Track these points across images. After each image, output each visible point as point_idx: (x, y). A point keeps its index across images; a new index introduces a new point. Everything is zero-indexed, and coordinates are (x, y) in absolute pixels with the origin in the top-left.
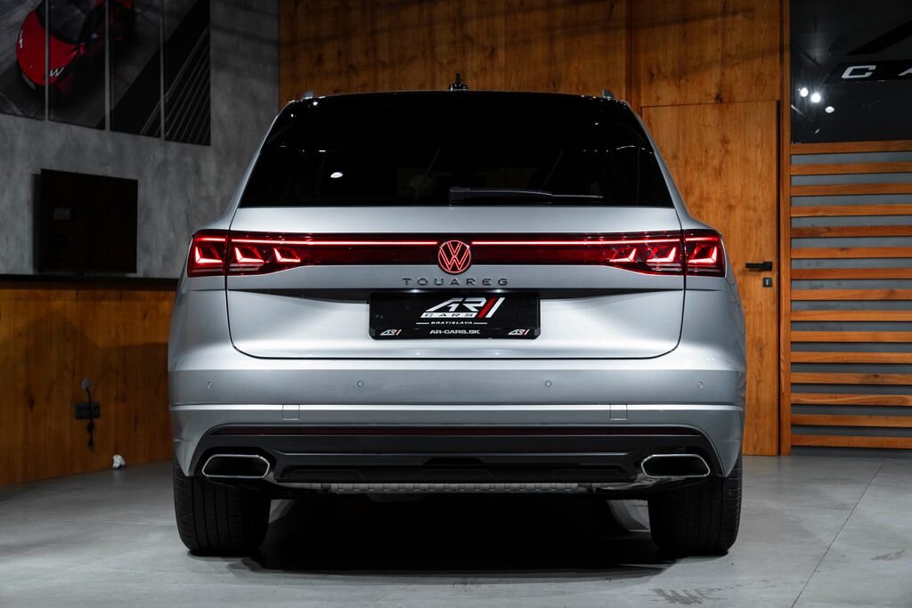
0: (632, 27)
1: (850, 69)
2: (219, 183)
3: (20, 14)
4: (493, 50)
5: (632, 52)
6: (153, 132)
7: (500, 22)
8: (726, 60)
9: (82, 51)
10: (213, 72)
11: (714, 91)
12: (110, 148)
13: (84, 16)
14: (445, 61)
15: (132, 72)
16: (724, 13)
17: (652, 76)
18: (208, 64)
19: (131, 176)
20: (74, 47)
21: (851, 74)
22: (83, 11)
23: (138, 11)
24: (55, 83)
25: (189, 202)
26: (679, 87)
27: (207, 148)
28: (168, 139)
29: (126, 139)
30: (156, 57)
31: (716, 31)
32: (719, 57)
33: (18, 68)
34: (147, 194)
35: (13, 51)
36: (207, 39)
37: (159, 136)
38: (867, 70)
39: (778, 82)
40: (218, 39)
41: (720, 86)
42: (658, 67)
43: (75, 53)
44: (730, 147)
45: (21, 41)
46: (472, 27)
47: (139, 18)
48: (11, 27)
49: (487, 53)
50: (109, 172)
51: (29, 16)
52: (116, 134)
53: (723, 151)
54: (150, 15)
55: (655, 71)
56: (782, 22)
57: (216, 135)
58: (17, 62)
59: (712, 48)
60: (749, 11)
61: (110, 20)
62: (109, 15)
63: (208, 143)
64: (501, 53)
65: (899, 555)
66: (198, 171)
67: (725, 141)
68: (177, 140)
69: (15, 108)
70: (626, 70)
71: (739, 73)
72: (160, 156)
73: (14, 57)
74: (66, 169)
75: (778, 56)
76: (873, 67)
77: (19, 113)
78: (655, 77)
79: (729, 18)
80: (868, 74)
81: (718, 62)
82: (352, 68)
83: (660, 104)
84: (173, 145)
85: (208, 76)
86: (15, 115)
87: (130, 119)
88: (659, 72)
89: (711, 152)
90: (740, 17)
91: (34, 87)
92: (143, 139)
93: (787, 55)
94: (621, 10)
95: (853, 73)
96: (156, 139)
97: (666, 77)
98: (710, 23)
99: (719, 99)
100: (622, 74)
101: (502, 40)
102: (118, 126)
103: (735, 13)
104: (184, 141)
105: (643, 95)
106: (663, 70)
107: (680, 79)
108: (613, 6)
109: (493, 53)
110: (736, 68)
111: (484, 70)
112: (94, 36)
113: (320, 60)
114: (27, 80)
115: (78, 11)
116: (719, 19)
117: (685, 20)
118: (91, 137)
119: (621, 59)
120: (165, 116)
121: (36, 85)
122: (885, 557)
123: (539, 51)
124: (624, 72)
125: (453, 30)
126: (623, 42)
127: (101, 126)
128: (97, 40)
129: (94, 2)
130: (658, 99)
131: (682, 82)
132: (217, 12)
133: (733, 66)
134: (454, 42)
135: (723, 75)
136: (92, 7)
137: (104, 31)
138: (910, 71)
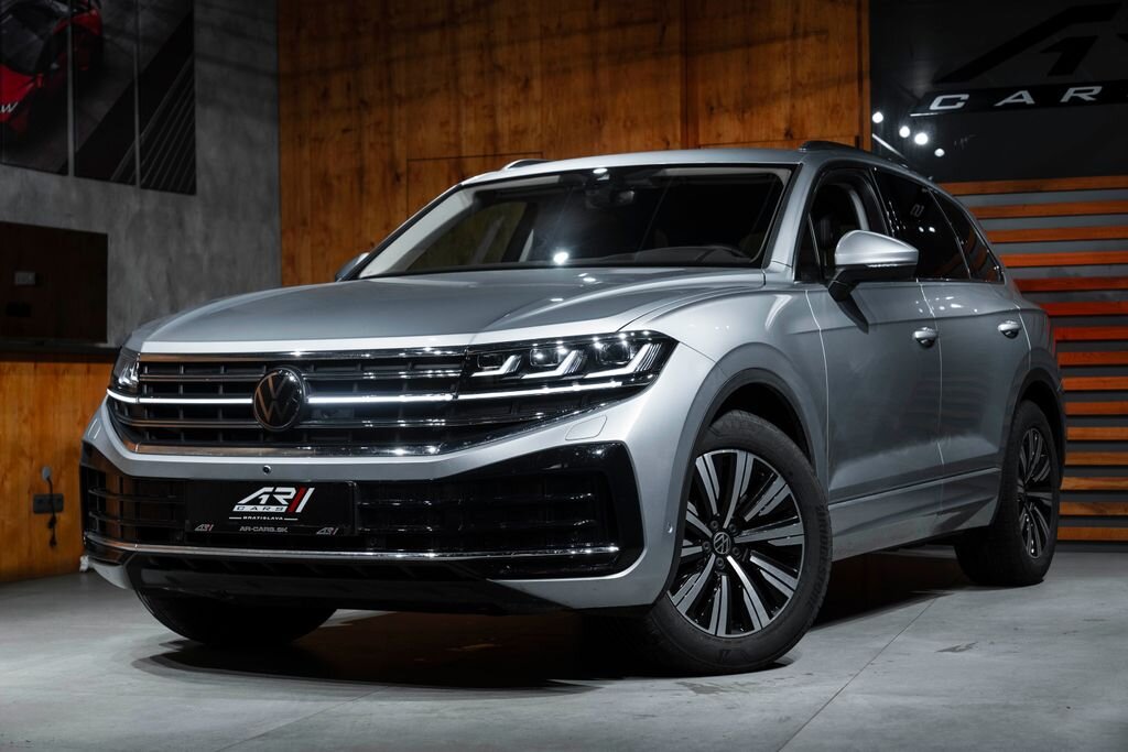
0: (689, 51)
1: (939, 99)
2: (207, 239)
4: (527, 80)
5: (688, 80)
6: (126, 178)
7: (534, 48)
8: (797, 89)
9: (39, 84)
10: (198, 109)
11: (782, 126)
12: (74, 196)
13: (41, 43)
14: (471, 94)
15: (101, 108)
16: (794, 36)
17: (712, 109)
18: (192, 99)
19: (99, 229)
20: (31, 78)
21: (940, 105)
22: (41, 37)
23: (107, 36)
24: (7, 119)
25: (170, 260)
26: (742, 121)
27: (192, 198)
28: (145, 187)
29: (94, 186)
30: (129, 91)
31: (785, 57)
32: (789, 87)
34: (120, 252)
36: (191, 71)
37: (133, 183)
38: (959, 100)
39: (856, 112)
40: (204, 71)
41: (791, 121)
42: (719, 99)
43: (31, 85)
46: (502, 54)
47: (108, 45)
49: (520, 85)
50: (75, 225)
52: (82, 180)
54: (125, 43)
55: (715, 104)
56: (860, 44)
57: (202, 182)
59: (780, 76)
60: (822, 33)
61: (73, 47)
62: (73, 43)
63: (192, 191)
64: (536, 84)
66: (181, 224)
68: (155, 188)
70: (681, 101)
71: (812, 105)
72: (136, 207)
74: (21, 221)
75: (856, 84)
76: (965, 97)
78: (715, 111)
79: (800, 42)
80: (960, 105)
81: (787, 92)
82: (364, 104)
83: (722, 140)
84: (150, 193)
85: (193, 112)
87: (100, 163)
88: (720, 105)
90: (812, 39)
92: (114, 187)
93: (867, 84)
94: (674, 32)
95: (943, 103)
96: (130, 188)
97: (727, 111)
98: (777, 47)
99: (789, 134)
100: (677, 107)
101: (537, 69)
102: (82, 172)
103: (806, 35)
104: (164, 189)
105: (701, 131)
106: (724, 102)
107: (743, 112)
108: (664, 28)
109: (527, 85)
110: (808, 98)
111: (516, 104)
112: (55, 66)
113: (325, 95)
115: (35, 37)
116: (788, 43)
117: (748, 43)
118: (51, 183)
119: (675, 91)
120: (141, 161)
123: (580, 82)
124: (678, 105)
125: (481, 58)
126: (678, 70)
127: (63, 171)
128: (58, 69)
129: (54, 26)
130: (719, 135)
131: (746, 116)
132: (204, 39)
133: (804, 97)
134: (482, 73)
135: (793, 107)
136: (52, 32)
137: (66, 59)
138: (1009, 100)
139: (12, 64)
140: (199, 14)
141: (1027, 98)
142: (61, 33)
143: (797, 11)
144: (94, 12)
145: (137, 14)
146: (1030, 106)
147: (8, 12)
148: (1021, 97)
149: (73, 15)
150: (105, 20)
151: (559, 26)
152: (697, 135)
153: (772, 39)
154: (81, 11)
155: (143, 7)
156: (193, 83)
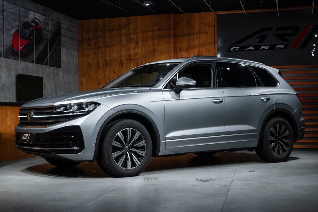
0: (175, 36)
1: (233, 48)
2: (63, 78)
3: (13, 32)
4: (138, 42)
5: (175, 43)
6: (46, 64)
7: (139, 35)
8: (200, 45)
10: (62, 48)
11: (197, 53)
12: (35, 68)
13: (29, 32)
14: (124, 45)
15: (41, 48)
16: (200, 33)
17: (181, 50)
18: (60, 46)
19: (40, 76)
20: (26, 41)
22: (29, 31)
23: (43, 31)
24: (22, 50)
25: (56, 83)
26: (188, 52)
27: (60, 68)
28: (50, 66)
29: (40, 66)
30: (47, 44)
31: (197, 38)
32: (198, 45)
33: (12, 46)
34: (45, 81)
35: (11, 41)
36: (60, 37)
37: (48, 65)
38: (237, 48)
39: (214, 51)
40: (63, 39)
41: (199, 52)
42: (182, 47)
43: (27, 42)
45: (13, 39)
46: (132, 36)
47: (43, 33)
48: (10, 35)
49: (136, 43)
50: (35, 75)
51: (15, 32)
52: (37, 64)
54: (46, 32)
55: (181, 48)
56: (215, 35)
57: (62, 65)
59: (196, 42)
60: (206, 33)
61: (35, 33)
63: (60, 67)
64: (140, 43)
65: (254, 171)
66: (58, 75)
68: (53, 66)
69: (12, 57)
71: (204, 49)
72: (48, 71)
73: (11, 43)
74: (24, 74)
75: (214, 44)
76: (238, 48)
77: (13, 58)
79: (201, 34)
80: (237, 50)
81: (198, 46)
82: (99, 47)
83: (183, 57)
84: (51, 67)
85: (61, 49)
86: (11, 59)
87: (40, 61)
88: (182, 49)
90: (204, 34)
91: (16, 51)
92: (44, 66)
94: (172, 32)
95: (234, 49)
96: (47, 66)
97: (184, 50)
98: (196, 36)
100: (173, 49)
101: (140, 40)
102: (37, 63)
103: (202, 33)
104: (54, 67)
105: (178, 55)
106: (183, 48)
107: (188, 50)
108: (170, 31)
110: (203, 47)
111: (135, 48)
112: (32, 38)
113: (90, 45)
114: (14, 49)
115: (27, 31)
116: (198, 35)
117: (189, 35)
118: (30, 65)
119: (172, 45)
120: (50, 60)
122: (251, 171)
123: (150, 43)
125: (127, 37)
126: (173, 40)
127: (33, 62)
128: (30, 37)
129: (31, 28)
130: (182, 56)
131: (189, 51)
132: (63, 32)
133: (202, 47)
134: (127, 40)
135: (199, 49)
136: (31, 30)
137: (34, 36)
138: (248, 49)
139: (23, 37)
140: (62, 26)
141: (253, 48)
142: (33, 30)
143: (200, 28)
144: (40, 25)
145: (49, 26)
146: (253, 50)
147: (22, 25)
148: (251, 48)
149: (35, 26)
150: (42, 27)
151: (145, 30)
152: (177, 56)
153: (194, 34)
154: (37, 25)
155: (50, 24)
156: (60, 42)
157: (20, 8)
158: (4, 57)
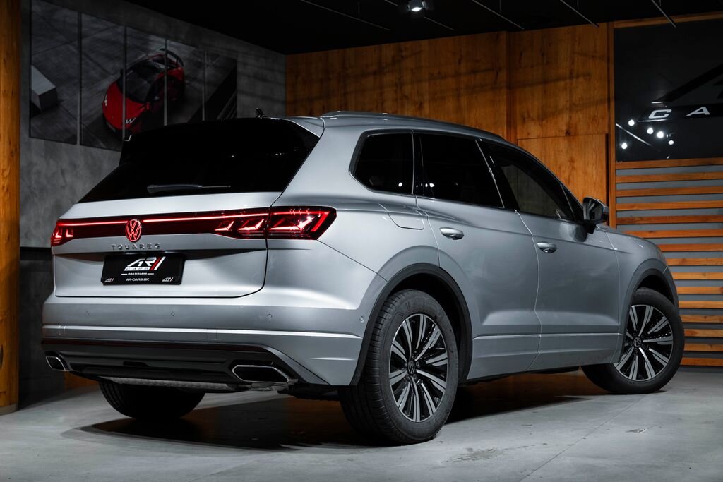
0: (511, 87)
1: (654, 112)
3: (106, 84)
4: (421, 104)
5: (511, 104)
7: (425, 85)
8: (572, 107)
9: (148, 108)
11: (564, 128)
13: (149, 86)
16: (571, 77)
17: (524, 119)
18: (235, 115)
20: (142, 105)
21: (655, 116)
22: (149, 82)
23: (187, 81)
24: (130, 128)
26: (541, 125)
30: (200, 110)
31: (566, 89)
32: (568, 106)
33: (104, 119)
35: (101, 106)
36: (235, 99)
38: (665, 113)
40: (242, 99)
41: (569, 125)
42: (528, 112)
43: (143, 109)
44: (575, 165)
45: (106, 101)
46: (407, 89)
47: (187, 86)
48: (99, 92)
49: (417, 106)
51: (111, 87)
53: (570, 169)
54: (196, 85)
55: (526, 116)
56: (609, 81)
58: (103, 115)
59: (563, 100)
60: (587, 75)
61: (167, 88)
62: (167, 85)
64: (426, 106)
67: (572, 161)
69: (101, 144)
70: (507, 115)
71: (581, 116)
73: (101, 112)
75: (606, 105)
76: (669, 111)
77: (104, 147)
78: (526, 120)
79: (574, 80)
80: (666, 115)
81: (567, 109)
83: (530, 137)
86: (102, 148)
88: (529, 116)
89: (563, 168)
90: (581, 79)
91: (115, 131)
93: (613, 104)
94: (503, 75)
95: (657, 114)
97: (533, 120)
98: (562, 84)
99: (568, 133)
100: (504, 118)
101: (427, 97)
103: (578, 77)
105: (518, 131)
106: (531, 115)
107: (542, 121)
108: (497, 73)
109: (421, 106)
110: (579, 113)
112: (157, 98)
114: (110, 126)
115: (146, 82)
116: (568, 81)
117: (545, 82)
119: (503, 108)
121: (116, 129)
123: (450, 104)
124: (505, 117)
125: (396, 91)
126: (505, 97)
128: (158, 100)
129: (156, 76)
130: (529, 134)
131: (544, 122)
132: (242, 82)
133: (577, 112)
134: (396, 100)
135: (571, 117)
136: (155, 80)
137: (163, 94)
138: (695, 112)
139: (132, 97)
140: (240, 69)
141: (706, 111)
142: (161, 80)
143: (573, 63)
144: (179, 68)
145: (205, 69)
146: (707, 115)
147: (131, 68)
148: (702, 110)
149: (168, 70)
150: (186, 72)
151: (439, 73)
152: (516, 133)
153: (558, 79)
154: (173, 68)
155: (208, 66)
156: (236, 107)
157: (125, 31)
158: (81, 144)
